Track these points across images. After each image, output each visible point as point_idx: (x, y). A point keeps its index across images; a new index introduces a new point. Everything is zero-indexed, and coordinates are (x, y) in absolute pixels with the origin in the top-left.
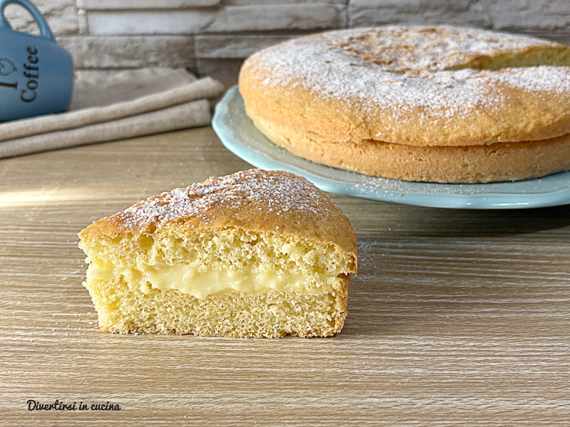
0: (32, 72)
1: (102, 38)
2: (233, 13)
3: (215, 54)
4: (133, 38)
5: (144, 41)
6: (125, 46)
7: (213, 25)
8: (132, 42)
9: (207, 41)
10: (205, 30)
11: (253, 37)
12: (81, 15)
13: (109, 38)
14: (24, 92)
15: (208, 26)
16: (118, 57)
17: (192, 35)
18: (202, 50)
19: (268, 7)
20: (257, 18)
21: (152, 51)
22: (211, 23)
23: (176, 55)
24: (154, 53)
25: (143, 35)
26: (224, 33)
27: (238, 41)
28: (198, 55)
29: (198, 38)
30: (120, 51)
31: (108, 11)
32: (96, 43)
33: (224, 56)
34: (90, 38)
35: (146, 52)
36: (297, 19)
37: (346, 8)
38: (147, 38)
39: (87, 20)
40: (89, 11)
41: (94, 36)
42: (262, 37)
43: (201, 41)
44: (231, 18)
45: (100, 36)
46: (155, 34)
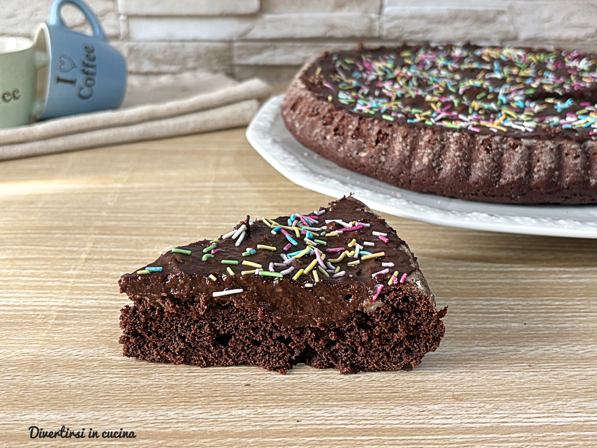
0: (90, 70)
1: (142, 44)
2: (272, 21)
3: (253, 60)
4: (172, 44)
5: (183, 47)
6: (164, 52)
7: (251, 32)
8: (172, 48)
9: (245, 48)
10: (244, 37)
11: (290, 44)
12: (122, 20)
13: (149, 43)
14: (81, 89)
15: (246, 33)
16: (157, 62)
17: (230, 41)
18: (240, 56)
19: (306, 15)
20: (294, 25)
21: (192, 57)
22: (249, 30)
23: (214, 62)
24: (193, 59)
25: (183, 41)
26: (262, 40)
27: (275, 48)
28: (237, 61)
29: (236, 44)
30: (159, 56)
31: (149, 17)
32: (136, 48)
33: (261, 63)
34: (130, 44)
35: (185, 58)
36: (333, 27)
37: (379, 18)
38: (188, 45)
39: (128, 25)
40: (130, 17)
41: (134, 41)
42: (298, 44)
43: (240, 48)
44: (268, 26)
45: (140, 41)
46: (195, 40)
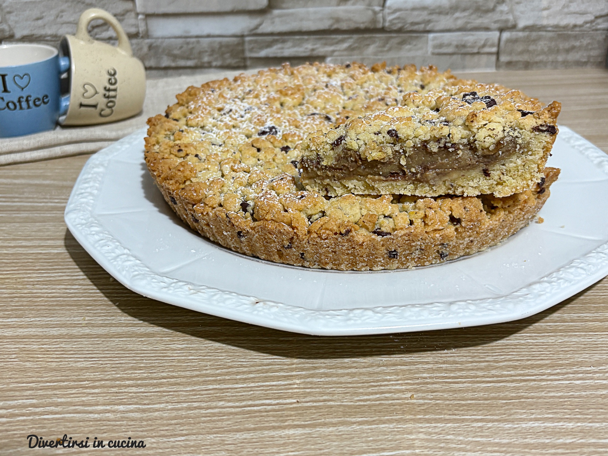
1: (160, 40)
2: (280, 16)
3: (263, 53)
4: (188, 40)
5: (198, 42)
6: (181, 47)
7: (261, 27)
8: (188, 43)
9: (256, 42)
10: (254, 32)
11: (298, 37)
12: (141, 19)
13: (166, 40)
15: (257, 27)
16: (175, 57)
17: (242, 36)
18: (251, 50)
19: (311, 9)
20: (302, 20)
21: (206, 51)
23: (227, 55)
24: (207, 54)
25: (197, 37)
26: (272, 34)
27: (284, 42)
28: (248, 54)
29: (247, 39)
30: (176, 52)
31: (166, 15)
32: (155, 45)
33: (271, 55)
35: (201, 53)
36: (338, 20)
37: (382, 10)
38: (201, 40)
39: (146, 25)
40: (148, 16)
41: (152, 38)
42: (306, 37)
43: (250, 42)
44: (277, 20)
45: (158, 38)
46: (208, 36)
